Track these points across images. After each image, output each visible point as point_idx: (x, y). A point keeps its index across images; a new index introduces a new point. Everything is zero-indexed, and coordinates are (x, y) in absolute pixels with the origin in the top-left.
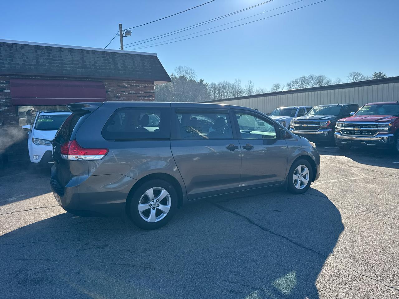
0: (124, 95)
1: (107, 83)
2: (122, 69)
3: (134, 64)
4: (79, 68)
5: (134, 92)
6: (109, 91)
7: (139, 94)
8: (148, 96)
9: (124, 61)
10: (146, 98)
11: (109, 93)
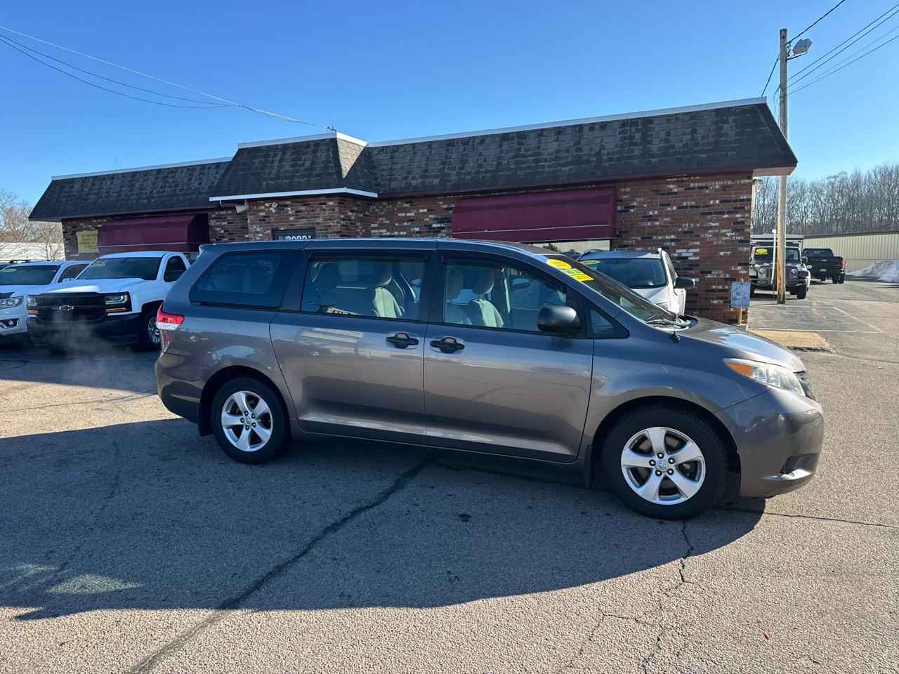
0: (667, 212)
1: (628, 190)
2: (660, 152)
3: (693, 136)
4: (567, 164)
5: (693, 203)
6: (633, 207)
7: (708, 206)
8: (731, 209)
9: (668, 134)
10: (726, 216)
11: (632, 210)
